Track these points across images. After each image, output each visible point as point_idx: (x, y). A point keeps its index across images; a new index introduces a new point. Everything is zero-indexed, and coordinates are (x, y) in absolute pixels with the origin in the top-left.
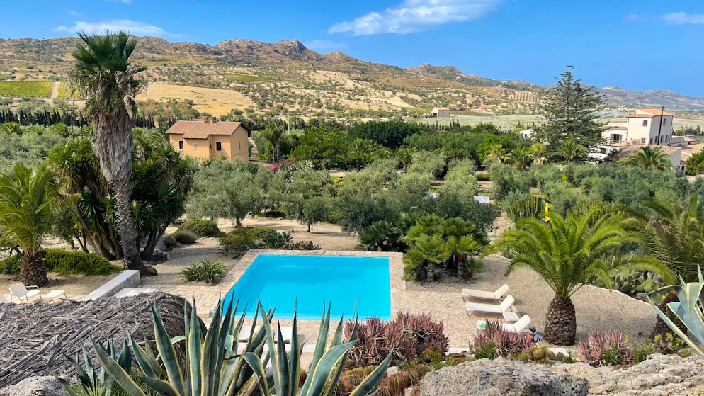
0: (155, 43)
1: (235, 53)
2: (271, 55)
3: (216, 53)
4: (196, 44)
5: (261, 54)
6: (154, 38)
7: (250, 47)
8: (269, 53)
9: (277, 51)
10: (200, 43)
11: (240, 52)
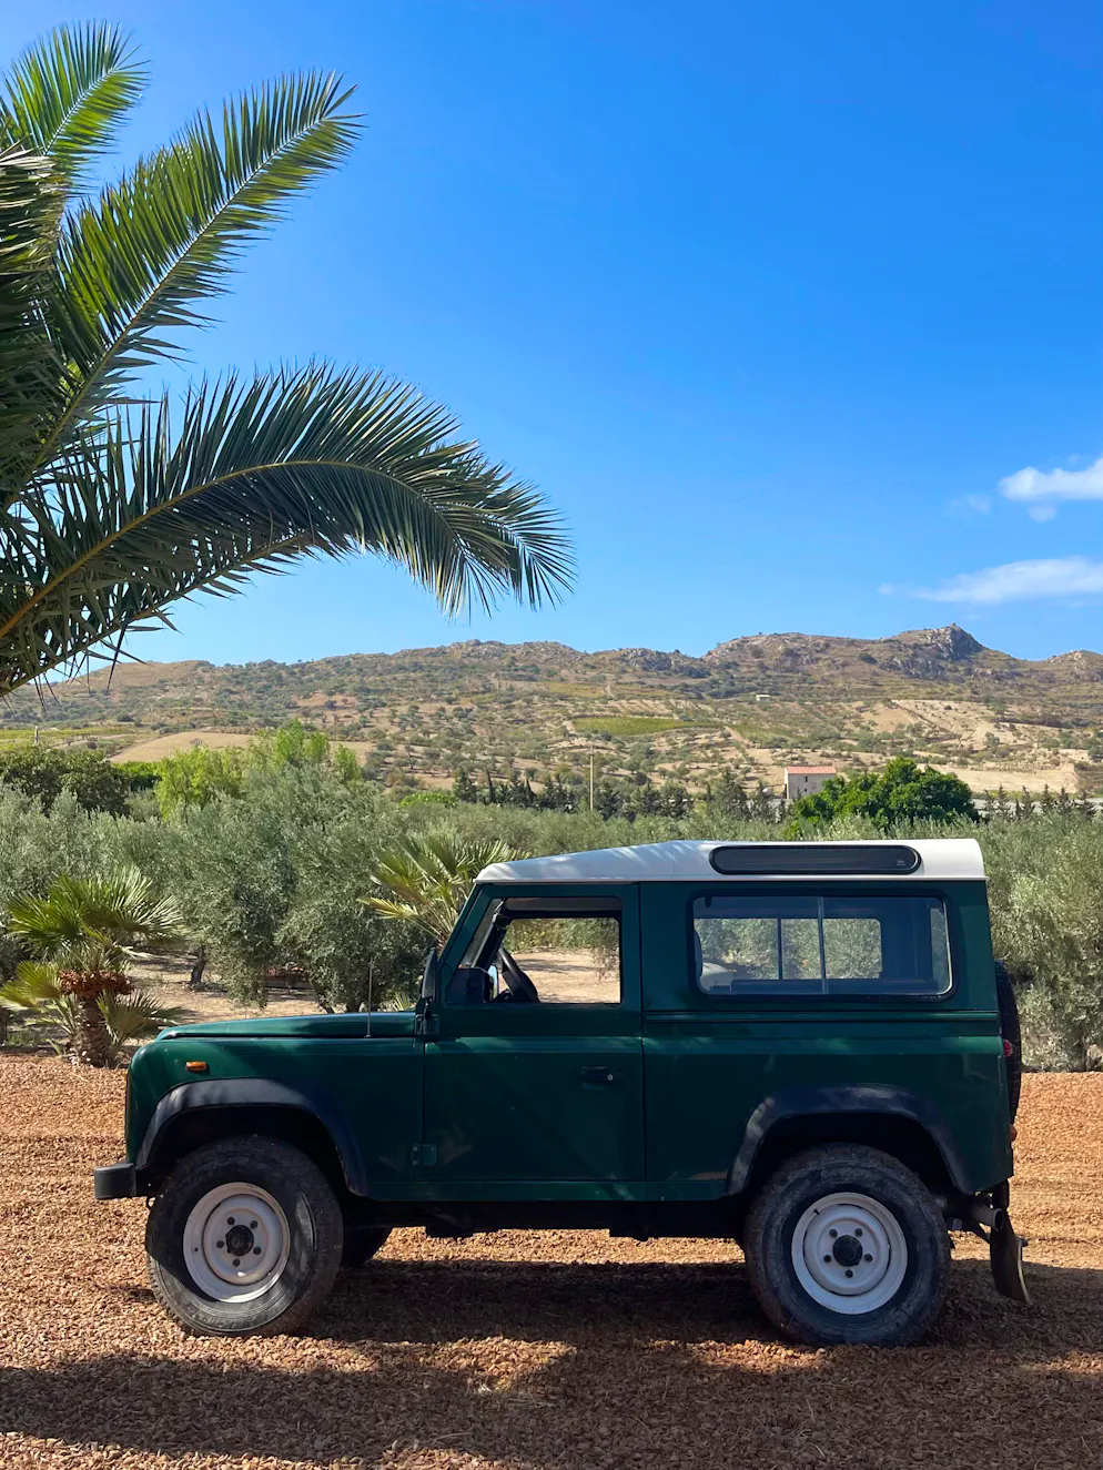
0: (545, 656)
1: (744, 670)
2: (847, 670)
3: (691, 673)
4: (645, 652)
5: (821, 670)
6: (544, 645)
7: (790, 653)
8: (844, 665)
9: (871, 660)
10: (654, 648)
11: (763, 667)
